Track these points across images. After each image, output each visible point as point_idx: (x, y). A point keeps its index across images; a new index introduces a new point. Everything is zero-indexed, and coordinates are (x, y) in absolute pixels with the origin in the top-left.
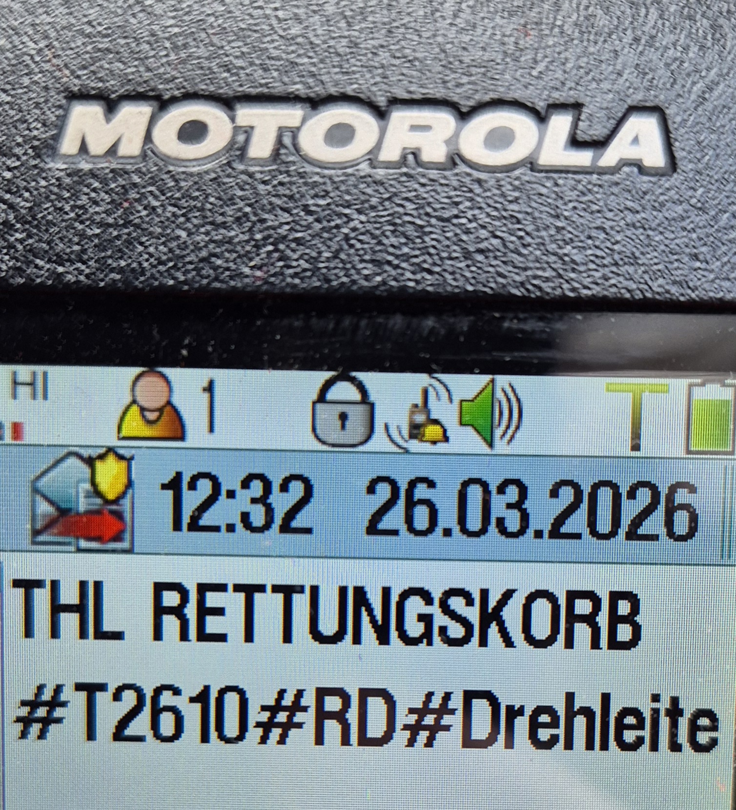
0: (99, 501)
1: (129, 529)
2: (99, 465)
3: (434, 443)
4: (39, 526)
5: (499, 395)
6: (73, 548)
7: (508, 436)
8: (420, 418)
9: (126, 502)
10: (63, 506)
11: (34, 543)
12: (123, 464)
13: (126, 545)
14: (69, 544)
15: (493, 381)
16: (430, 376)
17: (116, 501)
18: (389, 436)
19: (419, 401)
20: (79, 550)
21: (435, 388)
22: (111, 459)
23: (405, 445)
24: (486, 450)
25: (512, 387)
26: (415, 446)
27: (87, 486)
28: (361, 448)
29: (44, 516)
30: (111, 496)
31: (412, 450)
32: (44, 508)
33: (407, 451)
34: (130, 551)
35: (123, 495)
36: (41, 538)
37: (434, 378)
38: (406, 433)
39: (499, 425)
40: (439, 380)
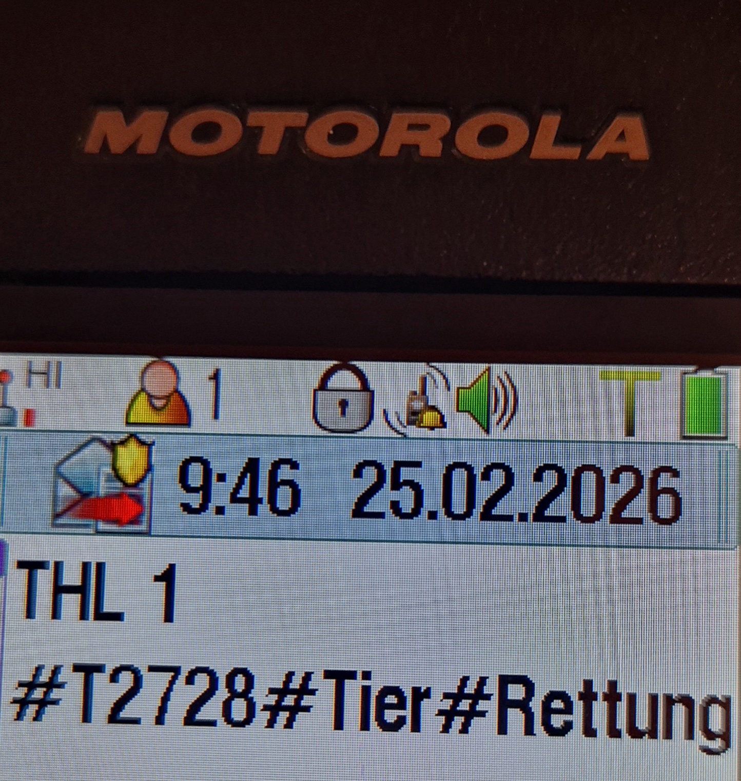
0: (119, 485)
1: (147, 510)
2: (121, 450)
3: (432, 428)
4: (60, 509)
6: (91, 531)
7: (504, 422)
8: (418, 405)
9: (146, 485)
10: (85, 490)
11: (54, 525)
12: (145, 449)
13: (143, 527)
14: (88, 526)
16: (428, 364)
17: (135, 485)
18: (389, 423)
19: (418, 389)
20: (98, 533)
21: (432, 376)
22: (133, 445)
23: (402, 430)
24: (484, 435)
26: (412, 431)
27: (108, 470)
28: (360, 434)
29: (66, 498)
30: (131, 480)
31: (410, 435)
32: (65, 491)
33: (405, 436)
34: (148, 534)
35: (142, 480)
36: (60, 521)
37: (432, 367)
38: (404, 418)
39: (495, 411)
40: (437, 369)
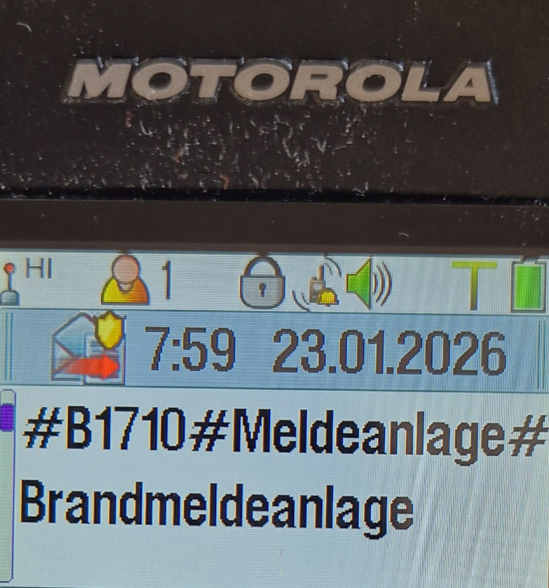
0: (101, 348)
1: (122, 369)
2: (101, 323)
3: (328, 305)
4: (57, 367)
5: (375, 270)
6: (81, 383)
7: (381, 301)
8: (318, 287)
9: (120, 349)
10: (75, 353)
11: (53, 379)
12: (119, 322)
13: (119, 380)
14: (78, 380)
15: (370, 260)
16: (325, 257)
17: (113, 349)
18: (296, 301)
19: (318, 276)
20: (86, 384)
21: (328, 266)
22: (110, 318)
23: (306, 306)
24: (366, 309)
25: (384, 265)
26: (314, 307)
27: (93, 338)
28: (275, 309)
29: (61, 360)
30: (110, 345)
31: (312, 310)
32: (61, 353)
33: (308, 311)
35: (118, 344)
36: (58, 376)
37: (328, 259)
38: (307, 297)
39: (375, 292)
40: (332, 260)
